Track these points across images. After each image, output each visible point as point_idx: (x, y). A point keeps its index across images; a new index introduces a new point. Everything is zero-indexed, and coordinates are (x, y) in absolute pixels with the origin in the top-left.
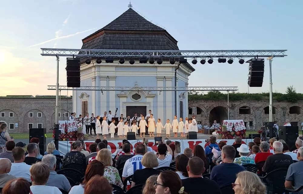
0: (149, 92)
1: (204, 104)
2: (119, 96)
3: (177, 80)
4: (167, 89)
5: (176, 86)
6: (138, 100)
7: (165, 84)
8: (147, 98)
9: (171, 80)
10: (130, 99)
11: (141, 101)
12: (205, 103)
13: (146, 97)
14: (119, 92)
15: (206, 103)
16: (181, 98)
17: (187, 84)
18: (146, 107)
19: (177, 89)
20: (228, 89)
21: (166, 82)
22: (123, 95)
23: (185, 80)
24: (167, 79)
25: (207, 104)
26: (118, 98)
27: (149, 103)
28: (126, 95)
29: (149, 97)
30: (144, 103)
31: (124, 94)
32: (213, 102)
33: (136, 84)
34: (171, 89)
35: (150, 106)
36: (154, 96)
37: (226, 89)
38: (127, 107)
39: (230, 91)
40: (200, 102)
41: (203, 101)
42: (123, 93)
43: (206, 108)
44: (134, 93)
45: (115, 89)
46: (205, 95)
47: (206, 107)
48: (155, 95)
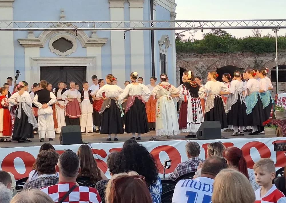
0: (92, 33)
1: (196, 62)
2: (21, 44)
3: (154, 7)
4: (132, 26)
5: (152, 19)
6: (68, 52)
7: (127, 15)
8: (88, 48)
9: (141, 5)
10: (49, 50)
11: (73, 55)
12: (196, 59)
13: (86, 45)
14: (22, 35)
15: (199, 59)
16: (163, 47)
17: (173, 15)
18: (84, 68)
19: (155, 26)
20: (276, 24)
21: (131, 9)
22: (31, 40)
23: (170, 5)
24: (131, 5)
25: (203, 61)
26: (21, 49)
27: (92, 59)
28: (39, 40)
29: (92, 45)
30: (82, 59)
31: (34, 38)
32: (214, 56)
33: (62, 15)
34: (141, 26)
35: (95, 67)
36: (103, 44)
37: (272, 25)
38: (41, 68)
39: (279, 28)
40: (187, 57)
41: (192, 55)
42: (31, 37)
43: (200, 71)
44: (58, 36)
45: (12, 26)
46: (197, 42)
47: (200, 67)
48: (106, 39)
